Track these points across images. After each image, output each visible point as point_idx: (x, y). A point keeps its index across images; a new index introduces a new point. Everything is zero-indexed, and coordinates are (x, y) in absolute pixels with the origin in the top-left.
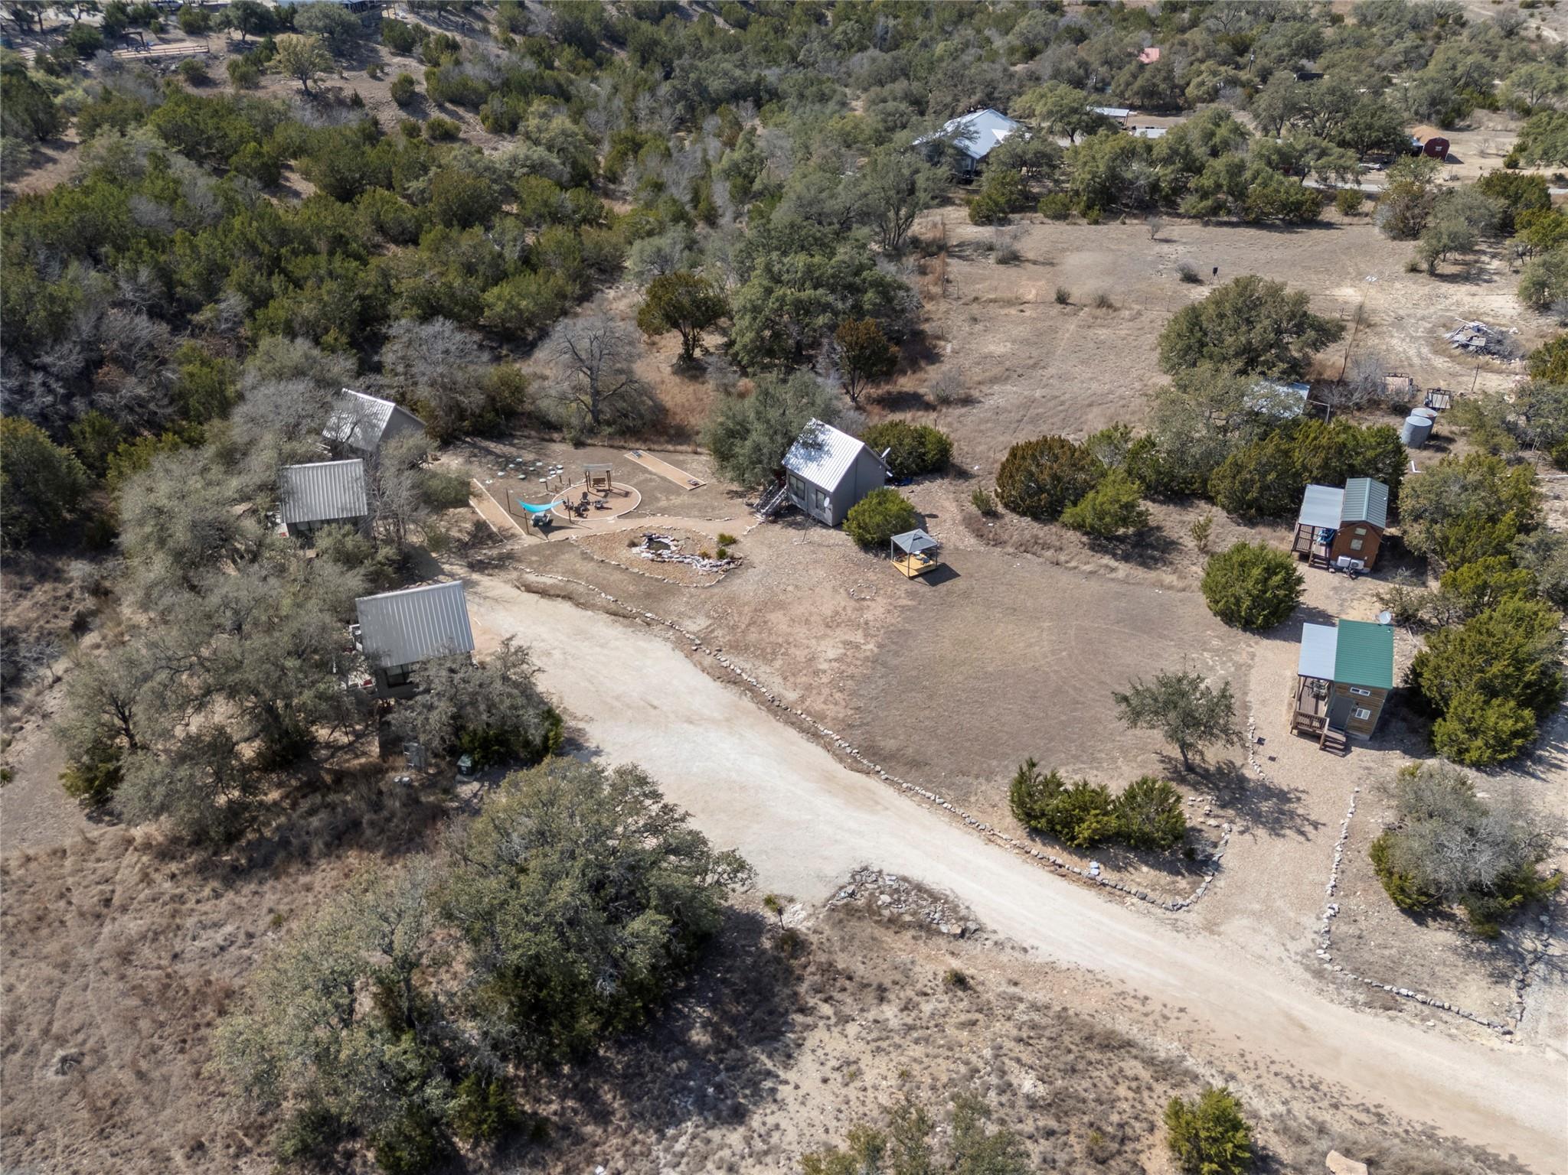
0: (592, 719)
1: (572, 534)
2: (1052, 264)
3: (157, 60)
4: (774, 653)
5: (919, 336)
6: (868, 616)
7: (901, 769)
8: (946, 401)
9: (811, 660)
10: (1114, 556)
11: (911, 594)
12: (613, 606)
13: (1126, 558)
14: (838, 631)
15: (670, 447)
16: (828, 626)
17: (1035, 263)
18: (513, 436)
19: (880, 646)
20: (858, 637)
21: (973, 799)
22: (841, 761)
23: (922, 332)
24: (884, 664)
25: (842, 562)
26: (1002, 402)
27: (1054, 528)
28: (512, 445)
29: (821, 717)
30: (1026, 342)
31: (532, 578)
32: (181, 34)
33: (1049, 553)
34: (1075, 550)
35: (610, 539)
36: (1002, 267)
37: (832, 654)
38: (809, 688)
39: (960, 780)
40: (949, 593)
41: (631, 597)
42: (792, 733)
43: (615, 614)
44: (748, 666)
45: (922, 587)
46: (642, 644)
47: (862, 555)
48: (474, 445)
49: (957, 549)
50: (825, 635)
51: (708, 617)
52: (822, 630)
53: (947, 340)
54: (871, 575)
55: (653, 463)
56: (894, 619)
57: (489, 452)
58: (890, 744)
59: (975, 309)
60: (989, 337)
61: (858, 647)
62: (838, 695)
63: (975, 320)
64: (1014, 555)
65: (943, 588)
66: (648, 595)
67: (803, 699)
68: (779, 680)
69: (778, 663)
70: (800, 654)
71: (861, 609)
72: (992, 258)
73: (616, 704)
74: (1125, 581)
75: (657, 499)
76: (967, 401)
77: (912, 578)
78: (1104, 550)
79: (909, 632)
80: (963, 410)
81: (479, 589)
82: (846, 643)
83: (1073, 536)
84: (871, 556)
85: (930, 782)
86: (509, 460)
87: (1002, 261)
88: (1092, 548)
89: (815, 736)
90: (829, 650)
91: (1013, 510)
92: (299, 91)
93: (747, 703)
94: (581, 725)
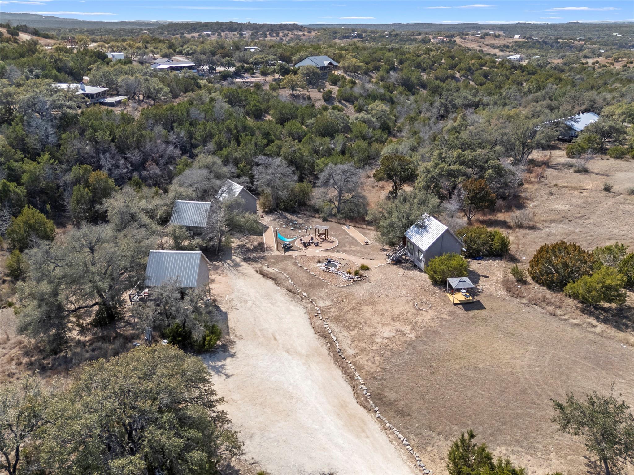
0: (242, 338)
1: (295, 254)
2: (607, 176)
3: (247, 83)
4: (355, 327)
5: (517, 197)
6: (419, 319)
7: (391, 413)
8: (520, 226)
9: (373, 335)
10: (597, 319)
11: (451, 313)
12: (291, 287)
13: (605, 321)
14: (398, 324)
15: (365, 227)
16: (393, 319)
17: (597, 174)
18: (299, 213)
19: (417, 337)
20: (407, 329)
21: (429, 449)
22: (357, 398)
23: (520, 196)
24: (414, 348)
25: (419, 289)
26: (553, 231)
27: (559, 295)
28: (297, 216)
29: (360, 368)
30: (579, 206)
31: (265, 268)
32: (259, 75)
33: (551, 308)
34: (569, 309)
35: (310, 259)
36: (576, 174)
37: (387, 335)
38: (363, 350)
39: (427, 432)
40: (474, 317)
41: (303, 285)
42: (338, 373)
43: (290, 291)
44: (337, 330)
45: (460, 311)
46: (291, 307)
47: (432, 287)
48: (281, 214)
49: (491, 295)
50: (389, 324)
51: (332, 301)
52: (389, 320)
53: (532, 201)
54: (432, 299)
55: (352, 232)
56: (435, 325)
57: (286, 217)
58: (391, 396)
59: (554, 190)
60: (558, 202)
61: (404, 334)
62: (377, 358)
63: (552, 194)
64: (526, 305)
65: (471, 313)
66: (311, 286)
67: (356, 355)
68: (349, 342)
69: (353, 333)
70: (369, 330)
71: (416, 315)
72: (572, 170)
73: (259, 333)
74: (601, 335)
75: (345, 246)
76: (533, 228)
77: (456, 304)
78: (591, 314)
79: (439, 333)
80: (528, 232)
81: (240, 269)
82: (399, 331)
83: (571, 302)
84: (436, 289)
85: (406, 428)
86: (291, 221)
87: (578, 172)
88: (583, 311)
89: (350, 378)
90: (387, 332)
91: (537, 281)
92: (290, 95)
93: (324, 350)
94: (236, 340)
